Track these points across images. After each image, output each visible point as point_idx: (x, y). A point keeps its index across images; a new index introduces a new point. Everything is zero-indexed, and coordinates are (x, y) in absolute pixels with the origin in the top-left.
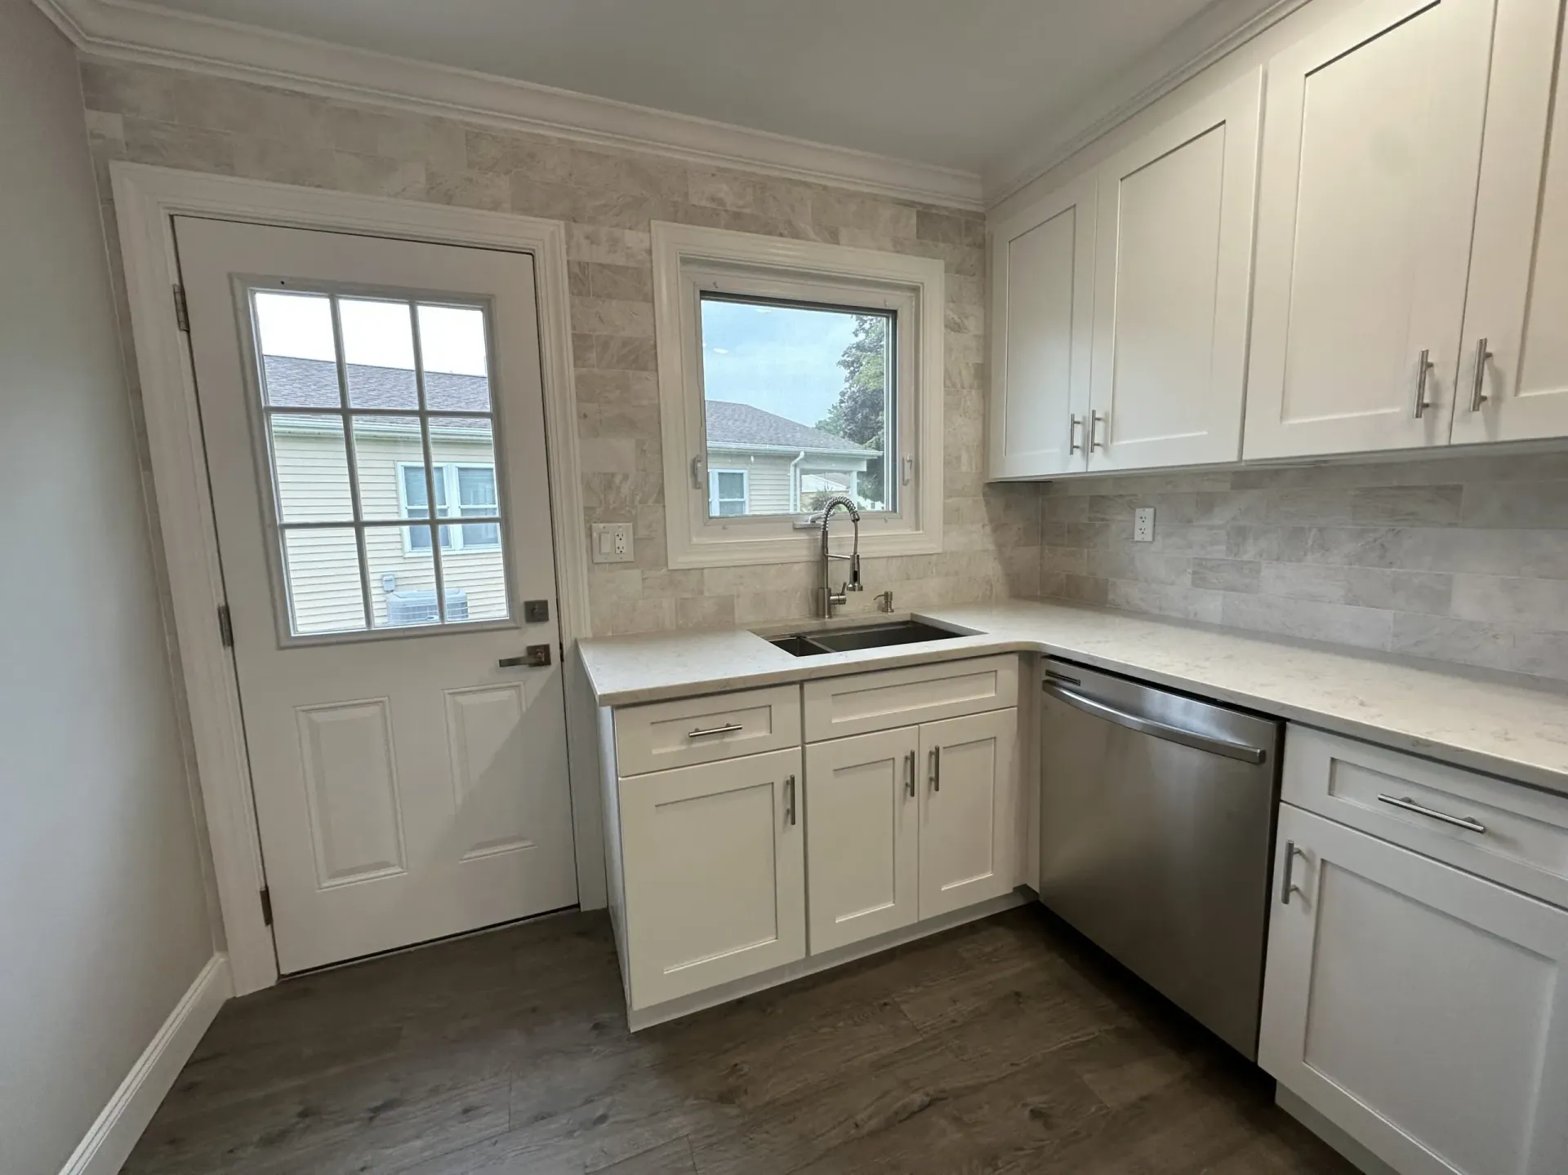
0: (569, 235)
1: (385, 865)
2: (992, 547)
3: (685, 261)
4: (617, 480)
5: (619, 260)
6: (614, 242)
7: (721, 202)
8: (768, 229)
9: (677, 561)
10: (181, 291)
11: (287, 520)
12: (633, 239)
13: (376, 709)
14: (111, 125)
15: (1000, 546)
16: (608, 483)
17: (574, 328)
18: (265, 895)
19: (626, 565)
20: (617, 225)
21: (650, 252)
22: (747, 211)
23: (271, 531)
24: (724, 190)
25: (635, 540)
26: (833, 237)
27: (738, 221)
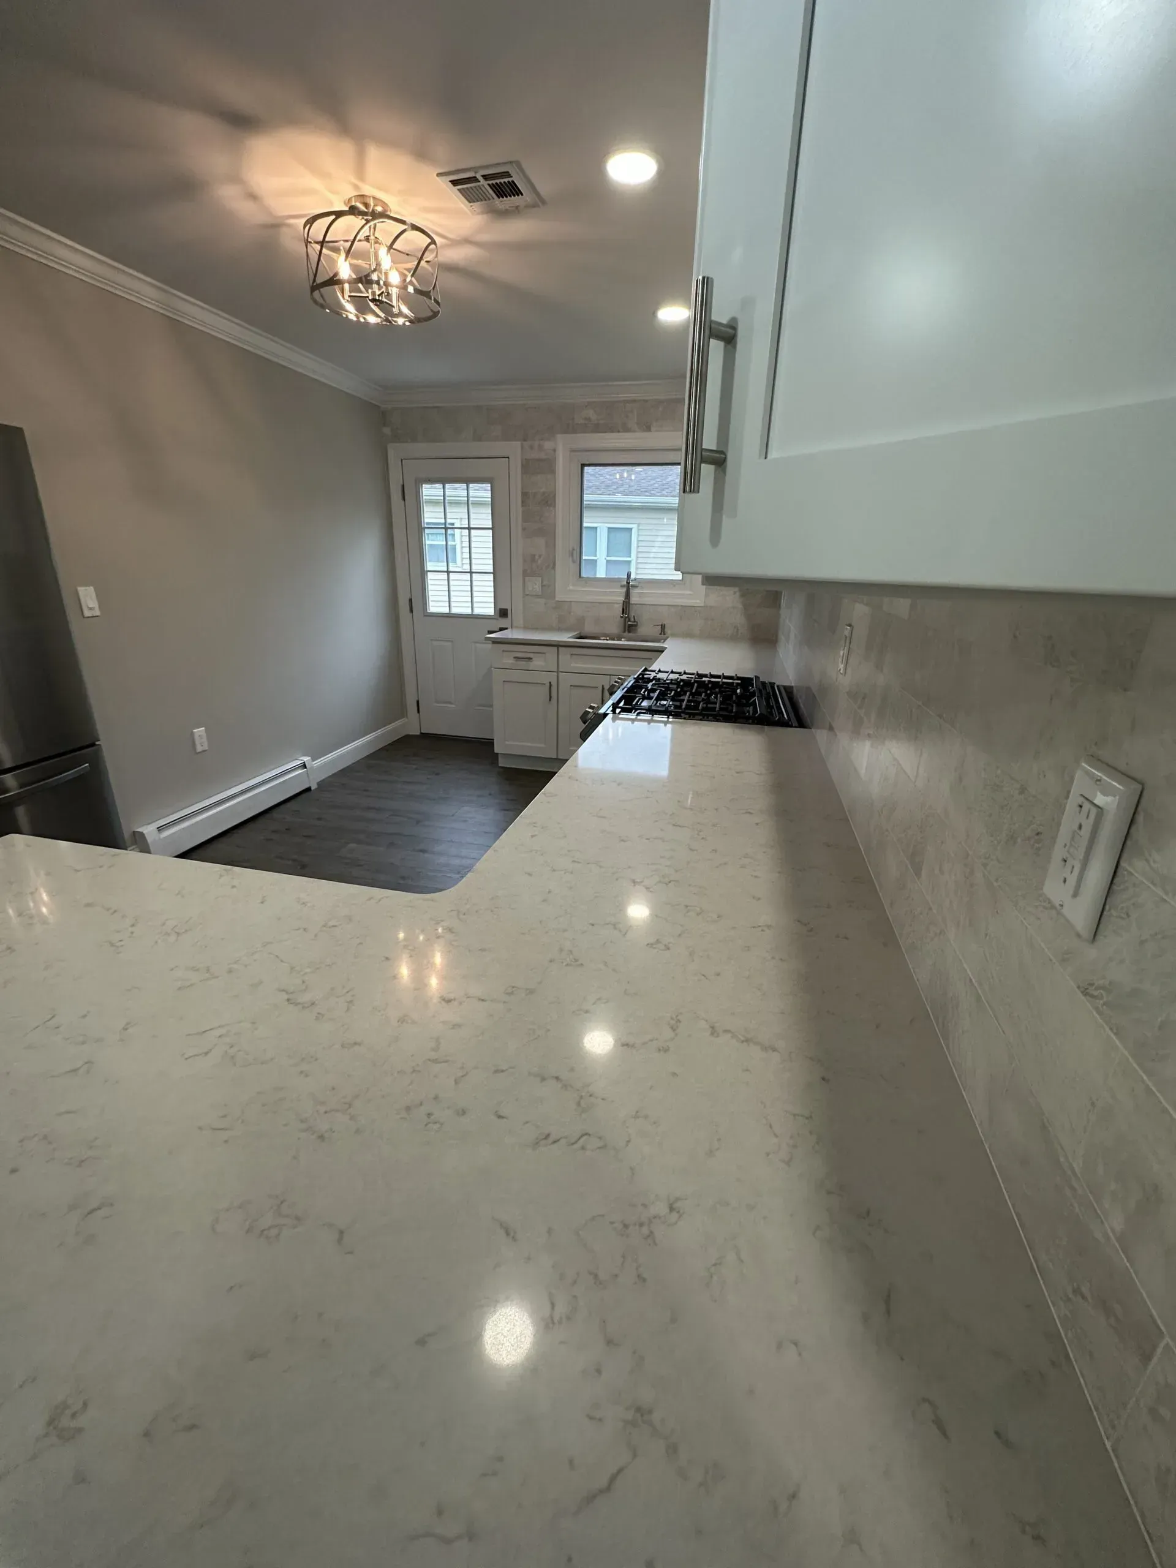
0: (522, 447)
1: (450, 703)
2: (740, 606)
3: (573, 451)
4: (537, 557)
5: (543, 456)
6: (540, 448)
7: (589, 419)
8: (612, 430)
9: (559, 597)
10: (403, 486)
11: (428, 569)
12: (548, 445)
13: (450, 643)
14: (387, 431)
15: (746, 607)
16: (533, 558)
17: (522, 489)
18: (418, 702)
19: (537, 596)
20: (542, 440)
21: (555, 450)
22: (601, 422)
23: (423, 573)
24: (591, 413)
25: (542, 586)
26: (648, 429)
27: (597, 429)
